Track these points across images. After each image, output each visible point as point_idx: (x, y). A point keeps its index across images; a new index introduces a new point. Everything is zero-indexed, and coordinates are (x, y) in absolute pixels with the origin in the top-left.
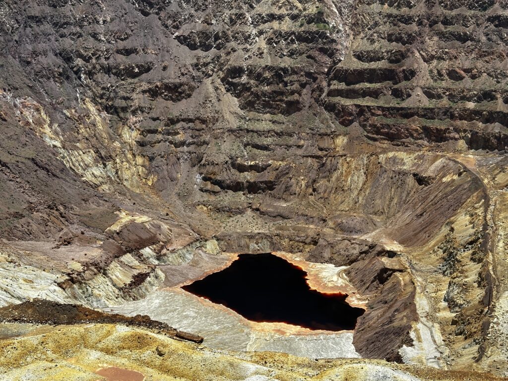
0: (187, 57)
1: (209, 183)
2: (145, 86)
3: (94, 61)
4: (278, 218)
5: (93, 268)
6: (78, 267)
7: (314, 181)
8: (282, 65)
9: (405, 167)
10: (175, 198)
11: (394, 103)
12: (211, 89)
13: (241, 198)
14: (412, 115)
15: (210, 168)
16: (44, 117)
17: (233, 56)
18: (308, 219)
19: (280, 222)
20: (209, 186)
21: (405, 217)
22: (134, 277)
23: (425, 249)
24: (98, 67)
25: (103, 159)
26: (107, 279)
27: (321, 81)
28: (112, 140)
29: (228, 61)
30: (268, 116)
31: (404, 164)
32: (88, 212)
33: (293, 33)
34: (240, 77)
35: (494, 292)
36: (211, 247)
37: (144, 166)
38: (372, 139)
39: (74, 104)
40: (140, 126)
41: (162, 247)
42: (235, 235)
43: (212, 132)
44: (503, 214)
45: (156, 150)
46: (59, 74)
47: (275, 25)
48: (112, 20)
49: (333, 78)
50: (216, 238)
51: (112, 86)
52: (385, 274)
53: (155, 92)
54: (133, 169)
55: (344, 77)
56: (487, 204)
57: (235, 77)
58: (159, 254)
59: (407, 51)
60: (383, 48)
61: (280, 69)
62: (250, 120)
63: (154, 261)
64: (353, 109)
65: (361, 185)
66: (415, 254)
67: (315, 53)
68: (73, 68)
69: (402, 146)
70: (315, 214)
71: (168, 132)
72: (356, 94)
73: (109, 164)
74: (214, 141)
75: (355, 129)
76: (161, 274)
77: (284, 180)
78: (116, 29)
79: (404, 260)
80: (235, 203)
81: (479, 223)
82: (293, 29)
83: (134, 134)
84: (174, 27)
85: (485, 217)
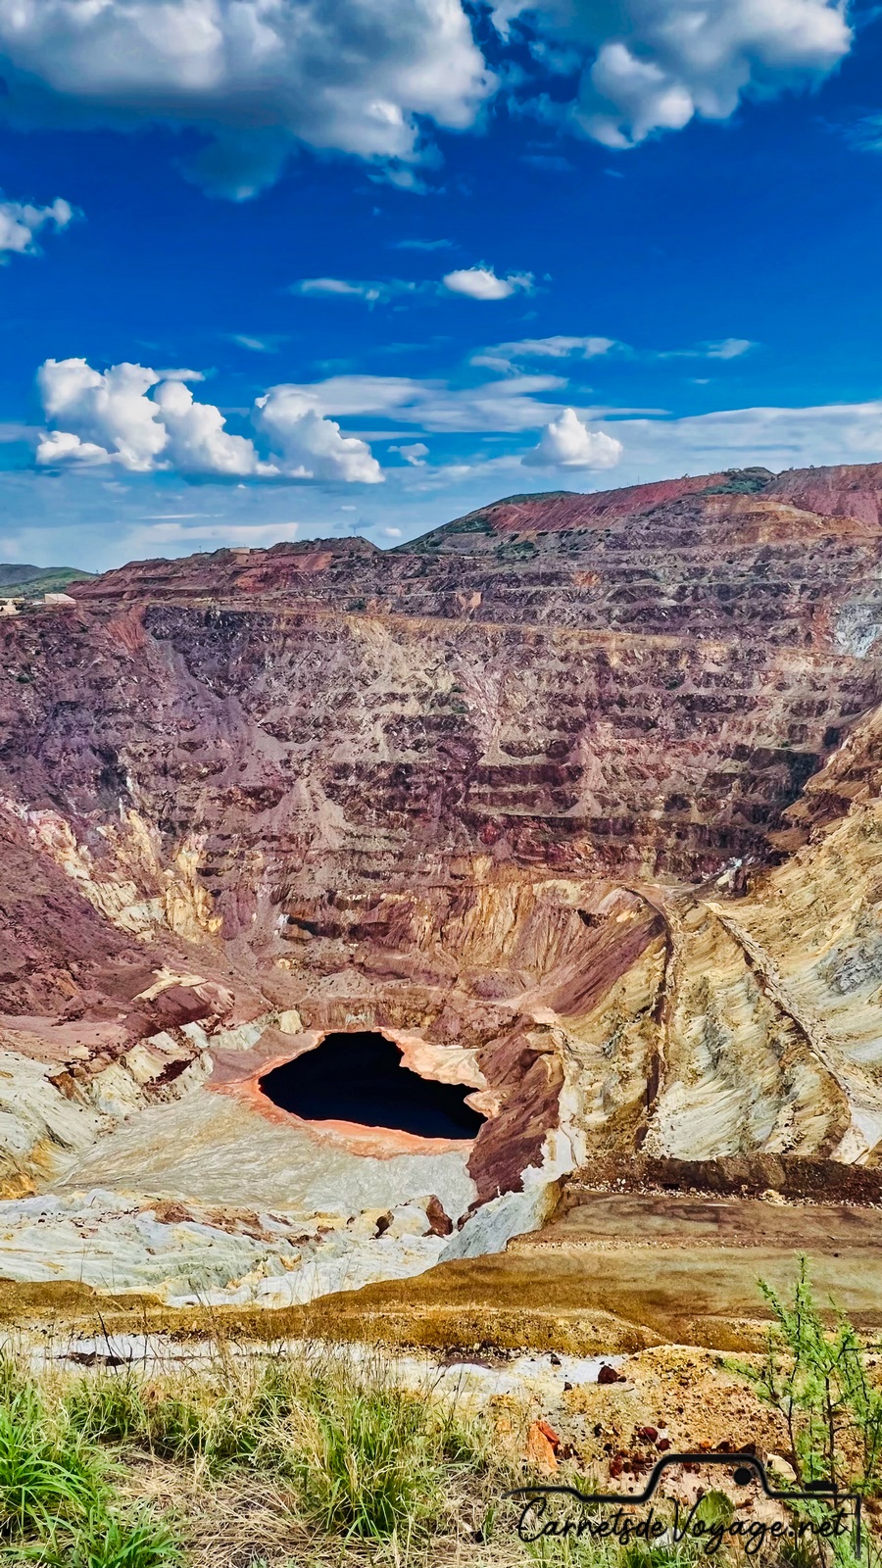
0: (273, 750)
1: (295, 927)
2: (214, 792)
3: (146, 759)
4: (391, 976)
5: (105, 1054)
6: (84, 1052)
7: (444, 923)
8: (404, 761)
9: (568, 902)
10: (247, 948)
11: (556, 813)
12: (305, 794)
13: (340, 948)
14: (580, 827)
15: (298, 907)
16: (70, 836)
17: (337, 749)
18: (431, 977)
19: (394, 983)
20: (296, 931)
21: (567, 973)
22: (166, 1067)
23: (589, 1018)
24: (150, 767)
25: (144, 894)
26: (125, 1072)
27: (457, 783)
28: (162, 866)
29: (330, 756)
30: (383, 831)
31: (567, 897)
32: (112, 972)
33: (421, 718)
34: (347, 778)
35: (661, 1084)
36: (290, 1021)
37: (205, 904)
38: (524, 862)
39: (113, 818)
40: (204, 848)
41: (217, 1022)
42: (326, 1002)
43: (304, 854)
44: (689, 969)
45: (224, 880)
46: (97, 778)
47: (396, 707)
48: (174, 704)
49: (473, 778)
50: (297, 1007)
51: (168, 793)
52: (528, 1059)
53: (227, 800)
54: (190, 909)
55: (487, 776)
56: (669, 954)
57: (338, 778)
58: (210, 1032)
59: (572, 742)
60: (540, 737)
61: (401, 765)
62: (358, 837)
63: (201, 1043)
64: (500, 819)
65: (507, 927)
66: (573, 1027)
67: (450, 744)
68: (116, 769)
69: (566, 872)
70: (442, 970)
71: (242, 855)
72: (504, 800)
73: (156, 902)
74: (306, 867)
75: (502, 848)
76: (209, 1063)
77: (401, 921)
78: (180, 716)
79: (557, 1036)
80: (331, 956)
81: (656, 981)
82: (420, 713)
83: (195, 858)
84: (258, 712)
85: (664, 972)
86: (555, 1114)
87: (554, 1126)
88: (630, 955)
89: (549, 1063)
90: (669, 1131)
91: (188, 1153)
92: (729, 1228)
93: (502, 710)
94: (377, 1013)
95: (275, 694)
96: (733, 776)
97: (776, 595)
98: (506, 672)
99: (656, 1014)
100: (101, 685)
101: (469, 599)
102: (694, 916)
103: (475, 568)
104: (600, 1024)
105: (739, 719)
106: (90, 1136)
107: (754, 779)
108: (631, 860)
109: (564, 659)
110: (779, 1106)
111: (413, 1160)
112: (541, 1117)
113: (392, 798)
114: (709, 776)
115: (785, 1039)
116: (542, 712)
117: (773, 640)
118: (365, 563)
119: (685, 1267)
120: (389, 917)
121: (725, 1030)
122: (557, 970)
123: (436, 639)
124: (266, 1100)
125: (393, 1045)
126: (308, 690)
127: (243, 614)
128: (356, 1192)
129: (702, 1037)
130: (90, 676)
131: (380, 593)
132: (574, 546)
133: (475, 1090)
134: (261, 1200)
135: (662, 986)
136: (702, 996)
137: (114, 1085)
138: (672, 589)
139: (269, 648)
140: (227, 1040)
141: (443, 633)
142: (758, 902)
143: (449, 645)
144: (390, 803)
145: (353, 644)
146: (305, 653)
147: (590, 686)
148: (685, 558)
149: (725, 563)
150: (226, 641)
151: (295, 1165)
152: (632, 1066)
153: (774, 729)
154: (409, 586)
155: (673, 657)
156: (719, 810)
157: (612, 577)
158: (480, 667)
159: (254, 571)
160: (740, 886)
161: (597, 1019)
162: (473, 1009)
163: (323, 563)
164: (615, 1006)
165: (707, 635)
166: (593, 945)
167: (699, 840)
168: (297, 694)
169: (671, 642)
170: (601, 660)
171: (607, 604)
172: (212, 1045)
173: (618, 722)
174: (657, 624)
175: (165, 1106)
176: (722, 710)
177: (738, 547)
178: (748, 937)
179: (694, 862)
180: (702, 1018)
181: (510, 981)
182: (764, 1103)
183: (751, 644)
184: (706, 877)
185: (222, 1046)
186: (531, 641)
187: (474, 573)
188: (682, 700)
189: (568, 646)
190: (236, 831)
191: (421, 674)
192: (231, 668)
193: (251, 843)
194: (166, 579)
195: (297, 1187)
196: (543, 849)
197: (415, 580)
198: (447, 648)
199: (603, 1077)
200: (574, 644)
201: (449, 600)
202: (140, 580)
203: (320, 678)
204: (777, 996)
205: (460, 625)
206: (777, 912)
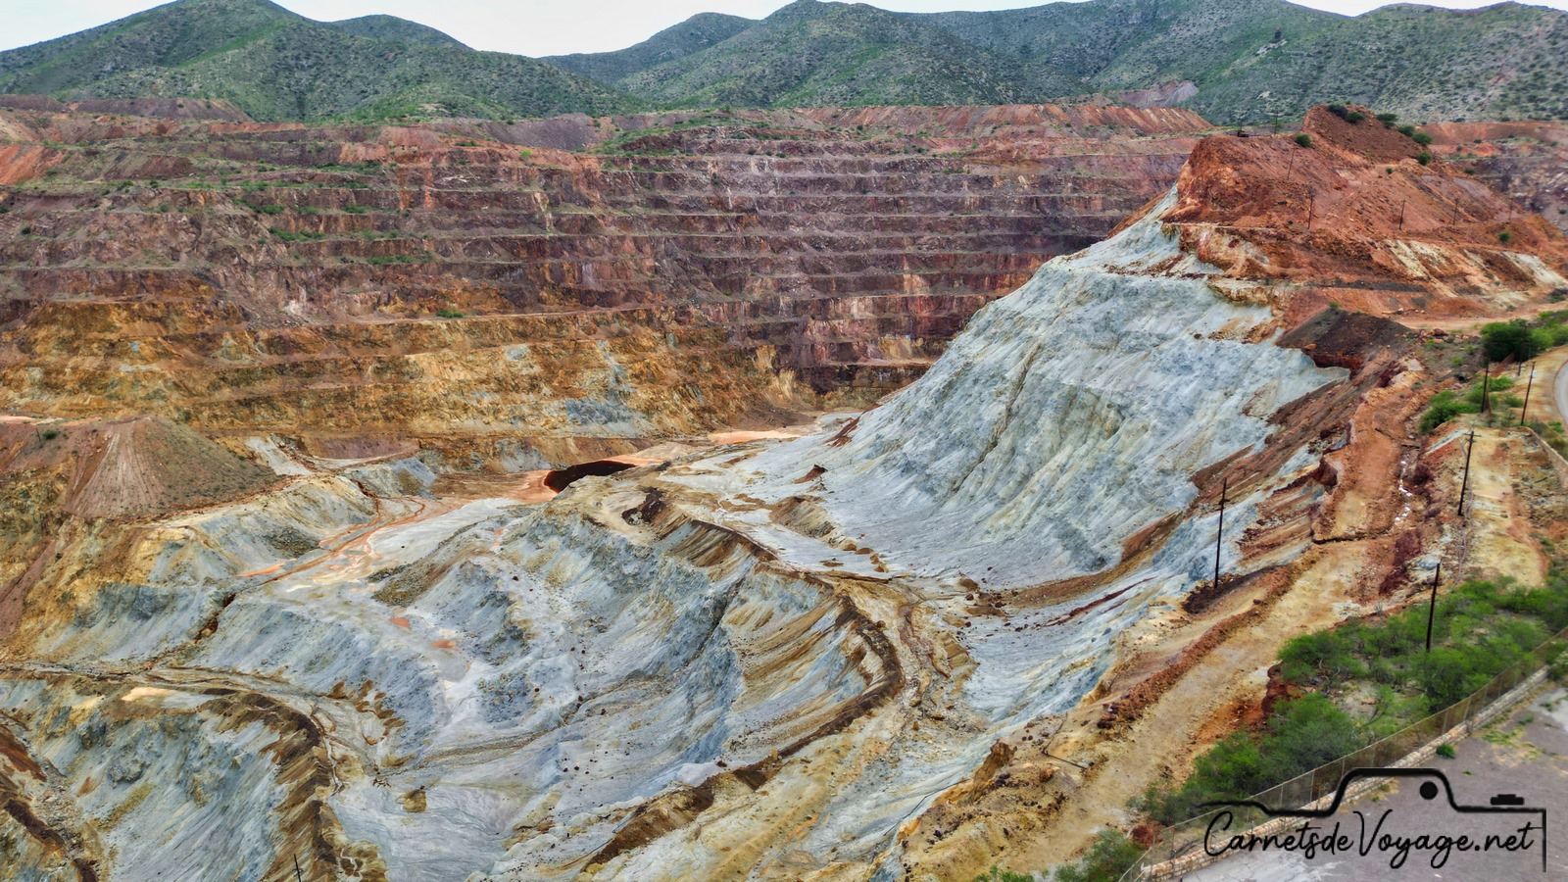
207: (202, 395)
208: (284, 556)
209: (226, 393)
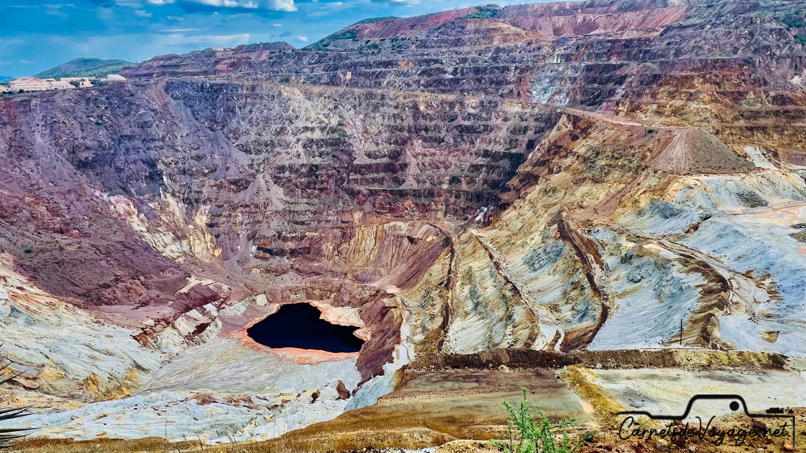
0: (244, 159)
1: (261, 251)
2: (212, 182)
3: (173, 166)
4: (313, 274)
5: (163, 323)
6: (151, 322)
7: (339, 246)
8: (315, 163)
9: (402, 232)
10: (236, 264)
11: (394, 187)
12: (262, 182)
13: (286, 261)
14: (406, 195)
15: (262, 241)
16: (133, 209)
17: (279, 157)
18: (334, 273)
19: (315, 278)
20: (261, 254)
21: (402, 268)
22: (196, 327)
23: (414, 290)
24: (176, 170)
25: (178, 238)
26: (174, 331)
27: (343, 174)
28: (187, 223)
29: (275, 161)
30: (305, 200)
31: (401, 230)
32: (163, 280)
33: (322, 140)
34: (284, 172)
35: (450, 319)
36: (261, 300)
37: (212, 242)
38: (379, 213)
39: (157, 198)
40: (209, 212)
41: (222, 302)
42: (280, 289)
43: (263, 214)
44: (462, 263)
45: (221, 229)
46: (146, 177)
47: (309, 134)
48: (187, 135)
49: (351, 171)
50: (265, 293)
51: (187, 184)
52: (384, 311)
53: (220, 187)
54: (203, 245)
55: (358, 169)
56: (452, 256)
57: (280, 173)
58: (219, 308)
59: (402, 150)
60: (386, 148)
61: (313, 165)
62: (292, 203)
63: (215, 313)
64: (366, 192)
65: (372, 247)
66: (406, 294)
67: (338, 153)
68: (157, 172)
69: (400, 217)
70: (339, 270)
71: (230, 215)
72: (368, 182)
73: (185, 242)
74: (265, 220)
75: (368, 207)
76: (220, 323)
77: (317, 246)
78: (190, 142)
79: (398, 299)
80: (281, 265)
81: (446, 270)
82: (322, 137)
83: (204, 218)
84: (234, 138)
85: (450, 265)
86: (399, 337)
87: (399, 343)
88: (434, 258)
89: (395, 313)
90: (454, 341)
91: (212, 369)
92: (484, 385)
93: (365, 135)
94: (307, 293)
95: (243, 129)
96: (482, 166)
97: (503, 72)
98: (366, 115)
99: (447, 286)
100: (144, 125)
101: (345, 75)
102: (464, 237)
103: (347, 58)
104: (419, 292)
105: (485, 136)
106: (159, 365)
107: (492, 167)
108: (432, 210)
109: (396, 107)
110: (506, 326)
111: (329, 364)
112: (392, 339)
113: (309, 182)
114: (470, 166)
115: (509, 294)
116: (385, 135)
117: (502, 96)
118: (288, 56)
119: (463, 404)
120: (310, 244)
121: (480, 291)
122: (398, 267)
123: (329, 97)
124: (251, 340)
125: (316, 308)
126: (261, 126)
127: (222, 85)
128: (300, 382)
129: (469, 295)
130: (138, 121)
131: (297, 73)
132: (400, 46)
133: (359, 328)
134: (251, 390)
135: (449, 272)
136: (469, 276)
137: (169, 338)
138: (450, 69)
139: (238, 104)
140: (228, 311)
141: (332, 94)
142: (495, 228)
143: (335, 100)
144: (308, 186)
145: (284, 101)
146: (258, 106)
147: (409, 121)
148: (457, 53)
149: (476, 56)
150: (213, 100)
151: (268, 371)
152: (436, 311)
153: (502, 141)
154: (313, 68)
155: (452, 105)
156: (476, 183)
157: (420, 63)
158: (352, 112)
159: (226, 61)
160: (486, 221)
161: (418, 289)
162: (356, 289)
163: (264, 56)
164: (427, 282)
165: (469, 94)
166: (415, 253)
167: (466, 199)
168: (255, 129)
169: (451, 97)
170: (415, 107)
171: (417, 77)
172: (221, 314)
173: (425, 140)
174: (443, 88)
175: (197, 347)
176: (476, 132)
177: (483, 47)
178: (490, 246)
179: (464, 210)
180: (469, 286)
181: (374, 273)
182: (499, 325)
183: (490, 98)
184: (470, 217)
185: (226, 314)
186: (379, 98)
187: (347, 62)
188: (457, 127)
189: (398, 100)
190: (225, 203)
191: (321, 117)
192: (217, 115)
193: (234, 208)
194: (177, 66)
195: (270, 382)
196: (388, 206)
197: (316, 66)
198: (334, 102)
199: (422, 318)
200: (401, 99)
201: (335, 76)
202: (162, 66)
203: (267, 120)
204: (504, 273)
205: (341, 89)
206: (505, 233)
207: (728, 122)
208: (744, 206)
209: (742, 123)
